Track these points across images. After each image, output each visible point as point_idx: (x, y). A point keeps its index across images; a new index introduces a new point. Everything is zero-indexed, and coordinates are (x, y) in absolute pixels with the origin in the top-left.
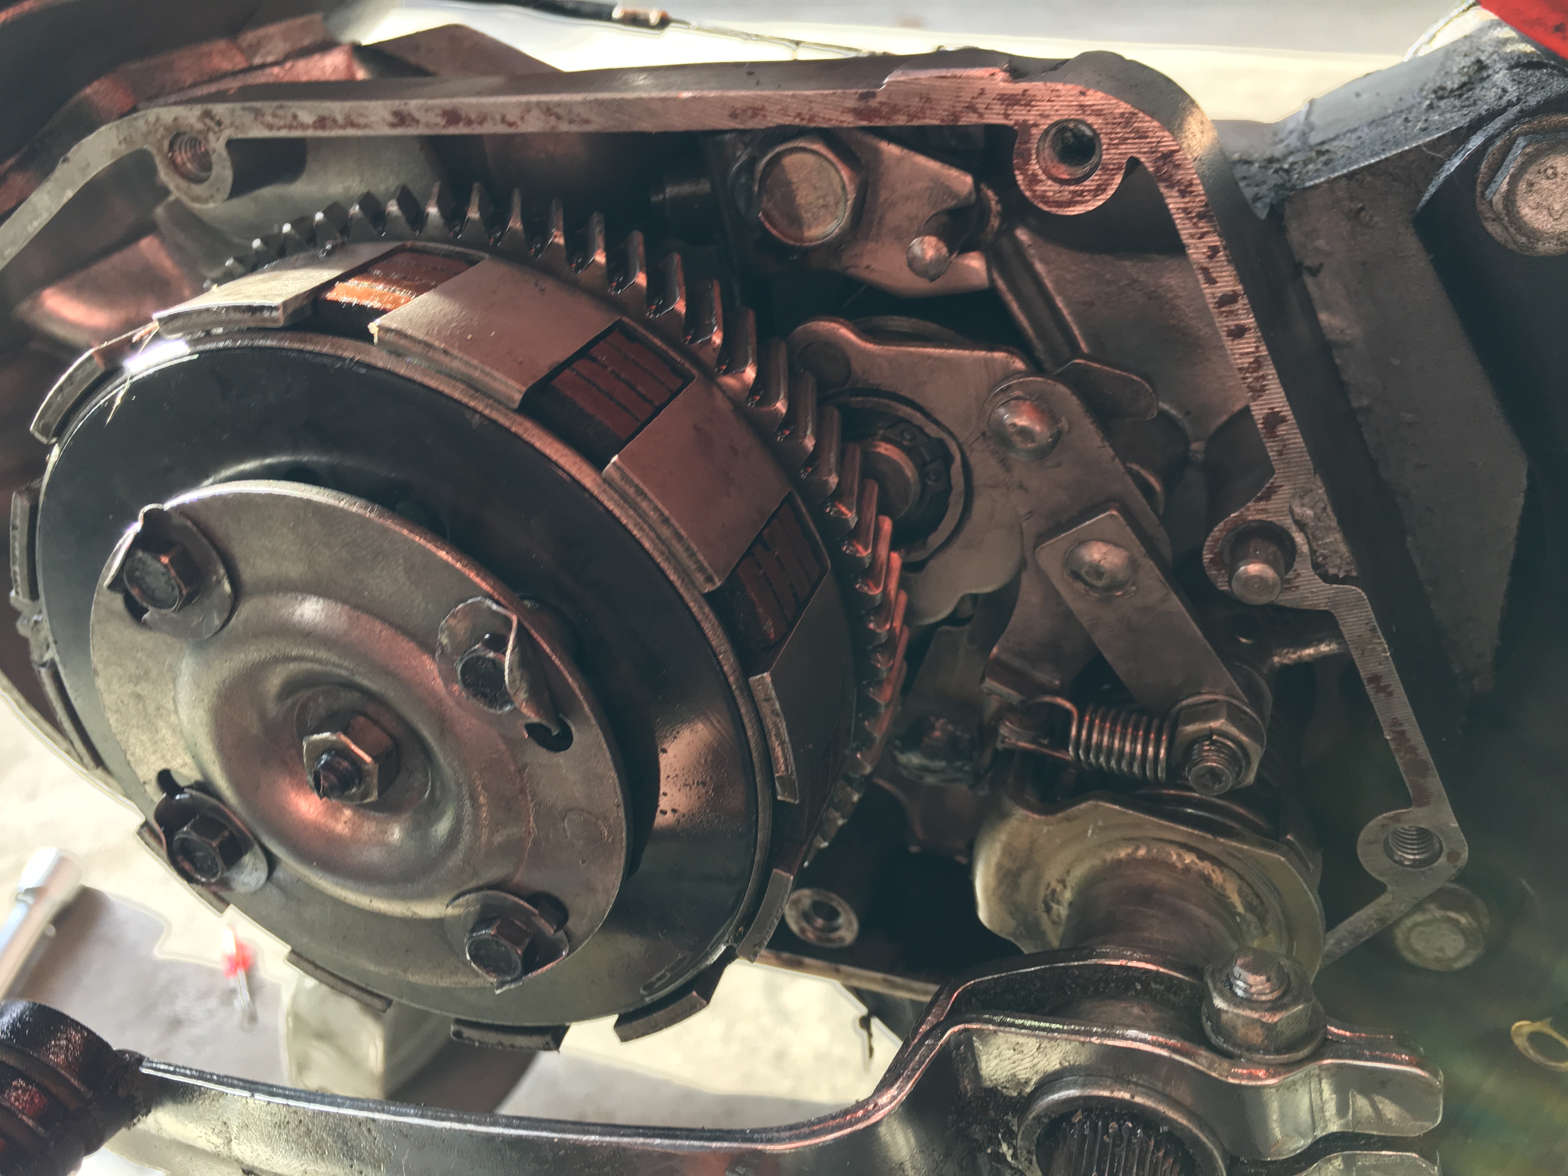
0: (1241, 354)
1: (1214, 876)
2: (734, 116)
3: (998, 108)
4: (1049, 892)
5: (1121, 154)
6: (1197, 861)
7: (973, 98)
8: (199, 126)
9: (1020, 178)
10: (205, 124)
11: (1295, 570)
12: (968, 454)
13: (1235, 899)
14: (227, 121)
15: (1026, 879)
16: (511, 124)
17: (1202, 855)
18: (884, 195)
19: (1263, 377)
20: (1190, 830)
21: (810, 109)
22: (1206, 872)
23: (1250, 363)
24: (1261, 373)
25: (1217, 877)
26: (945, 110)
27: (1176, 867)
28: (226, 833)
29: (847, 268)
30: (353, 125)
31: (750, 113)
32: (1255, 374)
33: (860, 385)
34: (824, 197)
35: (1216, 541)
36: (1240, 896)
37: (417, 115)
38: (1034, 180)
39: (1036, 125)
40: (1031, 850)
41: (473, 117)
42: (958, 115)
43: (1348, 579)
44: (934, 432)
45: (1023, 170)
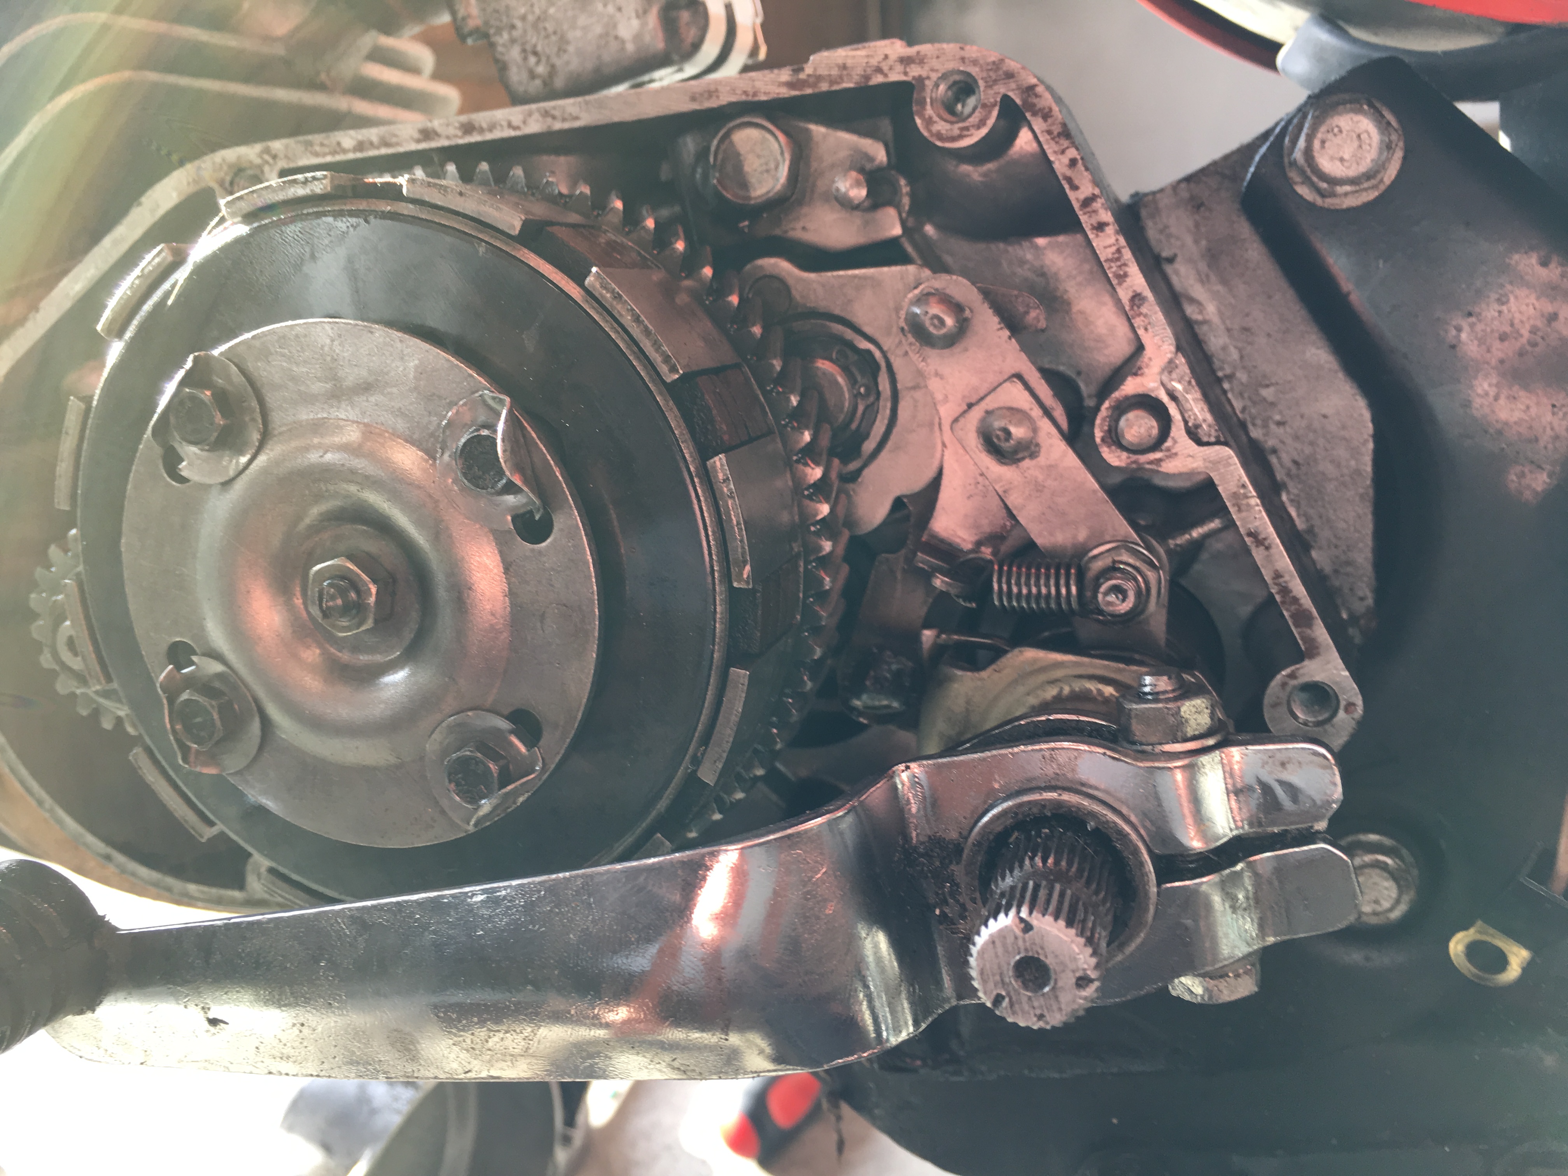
0: (1105, 247)
2: (693, 99)
3: (899, 68)
5: (995, 93)
7: (879, 62)
9: (918, 121)
11: (1173, 438)
12: (892, 360)
19: (1125, 265)
21: (754, 87)
23: (1113, 254)
24: (1122, 262)
26: (858, 75)
29: (786, 232)
31: (706, 95)
32: (1118, 263)
33: (800, 310)
37: (439, 130)
38: (929, 122)
39: (928, 78)
41: (484, 125)
42: (867, 78)
43: (1218, 443)
44: (862, 344)
45: (921, 115)
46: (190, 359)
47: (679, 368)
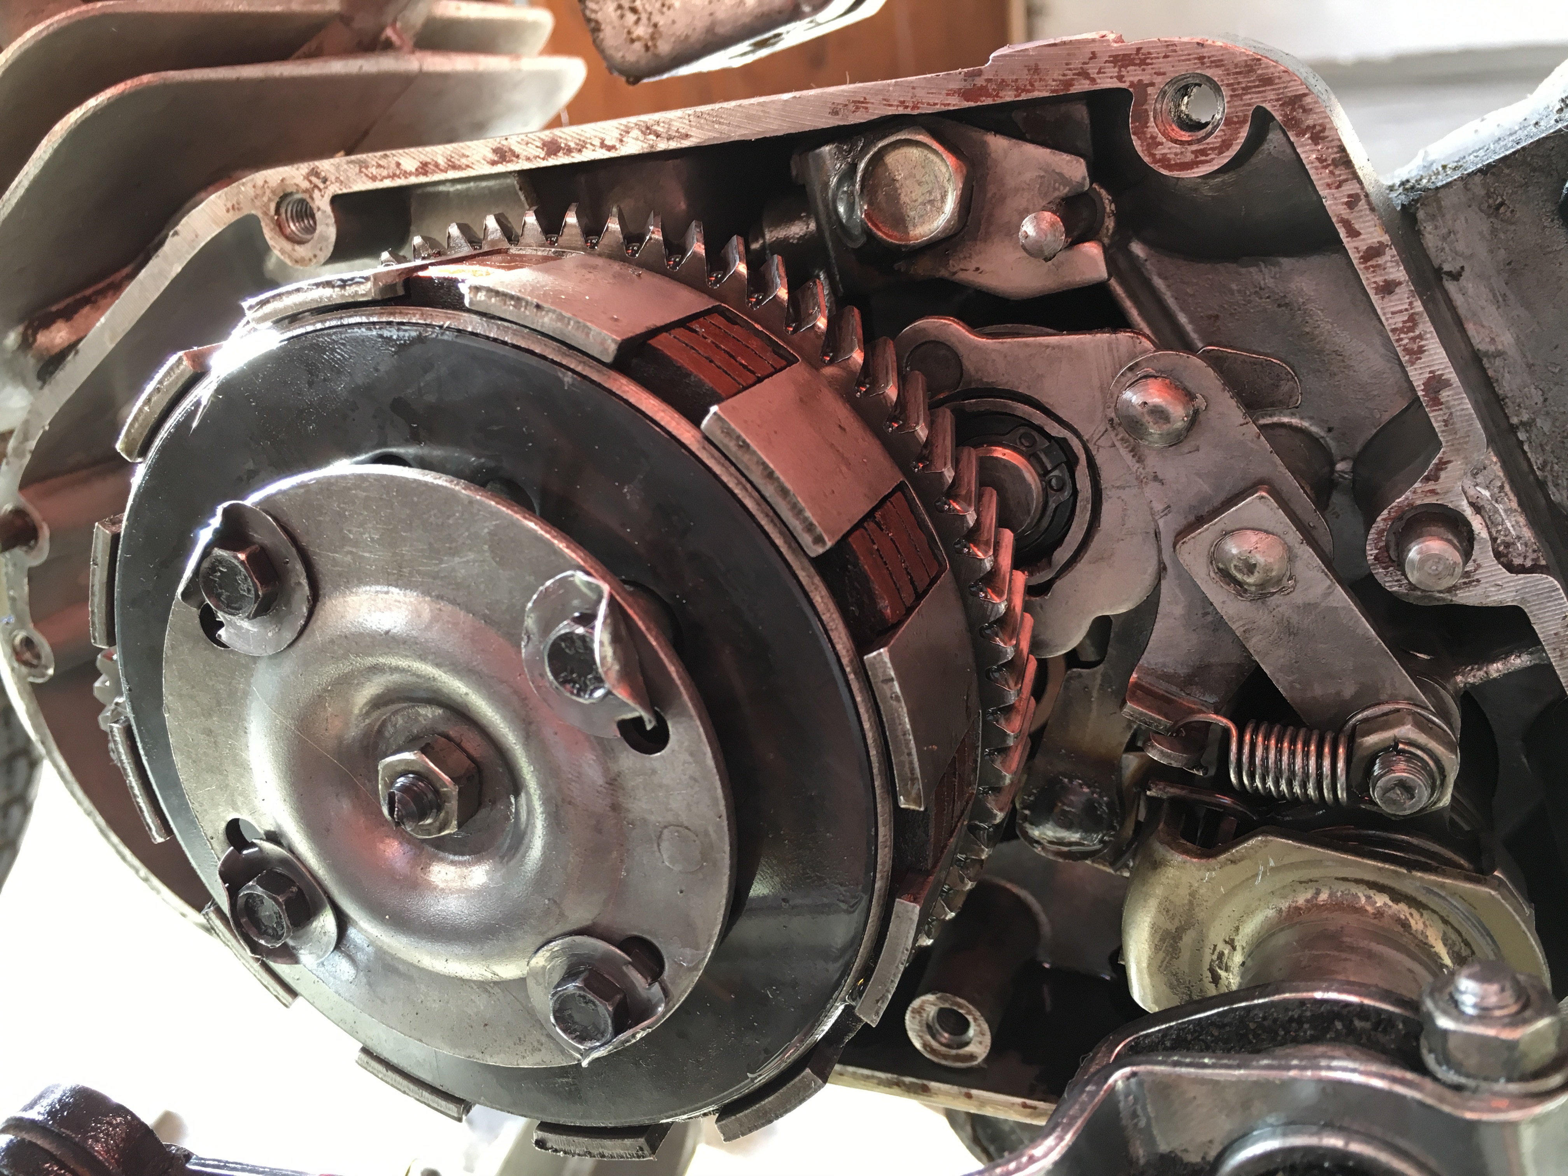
0: (1393, 313)
1: (1412, 922)
2: (835, 112)
3: (1112, 71)
4: (1215, 957)
5: (1245, 105)
6: (1390, 903)
7: (1084, 63)
8: (305, 185)
9: (1136, 142)
10: (311, 182)
11: (1475, 561)
12: (1094, 453)
13: (1441, 950)
14: (332, 178)
15: (1188, 939)
16: (610, 148)
17: (1397, 896)
18: (992, 189)
19: (1420, 337)
20: (1380, 865)
21: (914, 96)
22: (1403, 917)
23: (1404, 322)
24: (1417, 333)
25: (1417, 922)
26: (1054, 80)
27: (1366, 911)
28: (294, 889)
29: (955, 273)
30: (454, 167)
31: (852, 107)
32: (1411, 334)
33: (973, 386)
34: (930, 192)
35: (1380, 533)
36: (1445, 945)
37: (517, 149)
38: (1154, 143)
39: (1152, 84)
40: (1191, 903)
41: (572, 145)
42: (1069, 84)
43: (1535, 569)
44: (1056, 430)
45: (1140, 134)
46: (220, 510)
47: (826, 539)
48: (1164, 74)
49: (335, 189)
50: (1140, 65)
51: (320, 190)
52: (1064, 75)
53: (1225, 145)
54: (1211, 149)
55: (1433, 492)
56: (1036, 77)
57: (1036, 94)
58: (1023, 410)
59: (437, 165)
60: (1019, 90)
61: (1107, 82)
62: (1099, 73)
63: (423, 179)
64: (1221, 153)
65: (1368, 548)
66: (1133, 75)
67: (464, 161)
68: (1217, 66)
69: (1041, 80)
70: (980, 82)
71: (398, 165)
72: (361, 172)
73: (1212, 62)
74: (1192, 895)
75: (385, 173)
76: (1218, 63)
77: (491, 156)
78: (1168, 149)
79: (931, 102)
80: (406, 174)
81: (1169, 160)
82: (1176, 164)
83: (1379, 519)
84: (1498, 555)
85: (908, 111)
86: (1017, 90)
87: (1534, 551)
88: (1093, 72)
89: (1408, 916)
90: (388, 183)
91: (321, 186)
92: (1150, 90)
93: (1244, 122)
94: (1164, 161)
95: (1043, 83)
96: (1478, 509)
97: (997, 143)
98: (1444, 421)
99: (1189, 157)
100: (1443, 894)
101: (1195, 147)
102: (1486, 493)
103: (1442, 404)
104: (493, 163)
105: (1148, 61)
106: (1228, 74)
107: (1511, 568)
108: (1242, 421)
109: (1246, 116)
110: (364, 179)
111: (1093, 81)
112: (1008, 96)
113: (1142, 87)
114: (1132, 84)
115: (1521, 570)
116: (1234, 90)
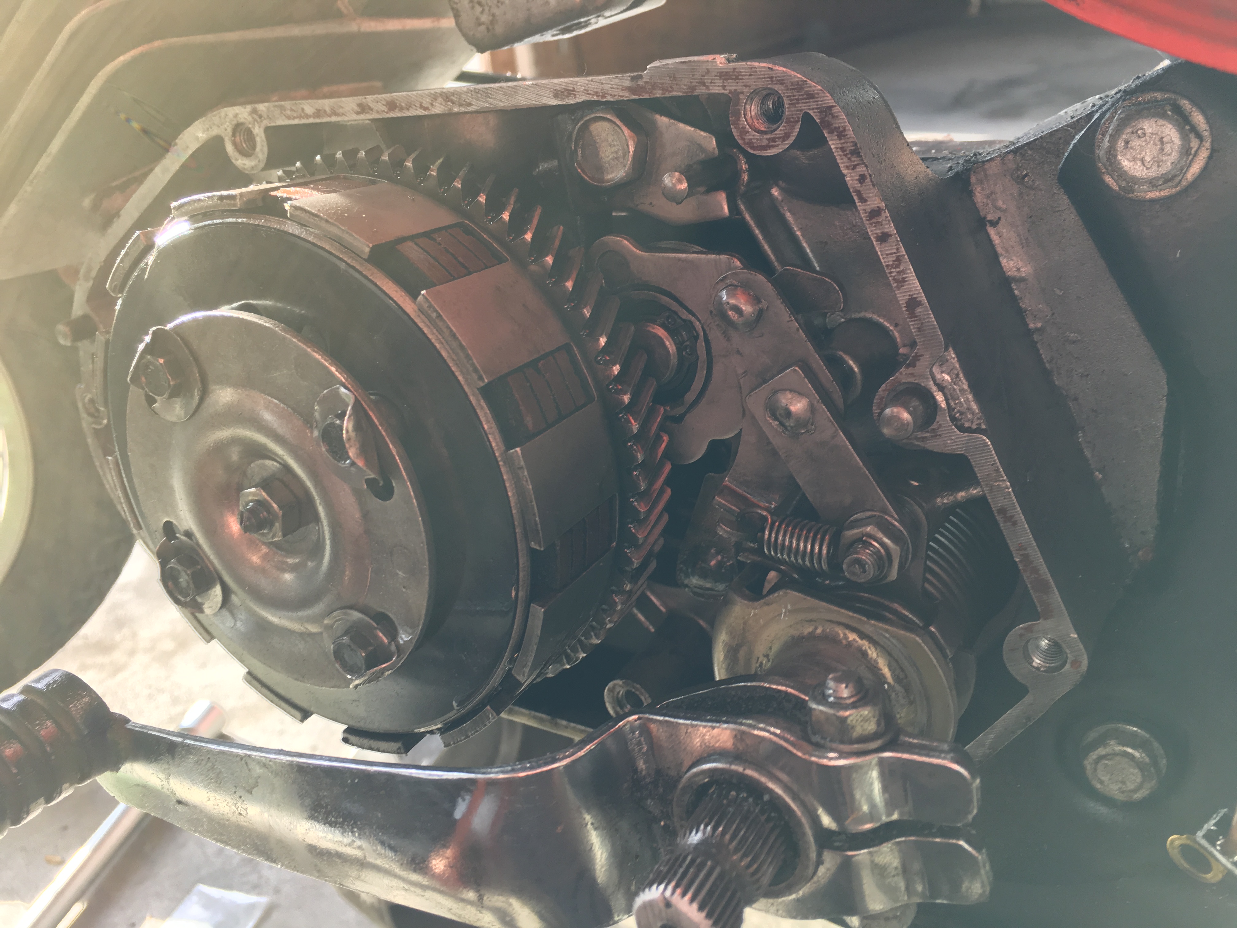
1: (870, 652)
2: (557, 96)
3: (719, 82)
4: (758, 665)
6: (858, 639)
8: (249, 119)
10: (253, 118)
13: (886, 671)
14: (265, 115)
15: (742, 653)
16: (425, 109)
17: (863, 635)
20: (851, 614)
21: (602, 89)
22: (864, 648)
25: (872, 653)
27: (842, 643)
30: (335, 114)
31: (566, 94)
33: (636, 283)
35: (881, 399)
36: (890, 670)
40: (744, 630)
41: (403, 105)
43: (978, 430)
44: (685, 315)
45: (736, 124)
46: (151, 332)
47: (484, 377)
48: (749, 86)
49: (266, 123)
50: (736, 79)
51: (258, 122)
52: (691, 83)
53: (786, 136)
54: (778, 138)
55: (912, 374)
56: (675, 82)
57: (675, 93)
58: (665, 300)
59: (325, 111)
60: (664, 90)
61: (716, 89)
62: (711, 83)
63: (318, 121)
64: (784, 141)
65: (874, 408)
66: (732, 86)
67: (341, 110)
68: (781, 84)
69: (677, 84)
70: (641, 83)
71: (303, 110)
72: (281, 113)
73: (778, 81)
74: (745, 623)
75: (295, 115)
76: (781, 82)
77: (356, 108)
78: (752, 136)
79: (613, 93)
80: (308, 116)
81: (753, 143)
82: (757, 146)
83: (880, 390)
84: (953, 419)
85: (600, 99)
86: (663, 90)
87: (978, 419)
88: (707, 81)
89: (867, 648)
90: (296, 122)
91: (259, 120)
92: (741, 97)
93: (798, 121)
94: (750, 144)
95: (678, 87)
96: (941, 388)
97: (662, 121)
98: (918, 328)
99: (765, 142)
100: (887, 635)
101: (768, 136)
102: (947, 377)
103: (916, 317)
104: (358, 113)
105: (740, 77)
106: (787, 90)
107: (961, 428)
108: (788, 319)
109: (798, 118)
110: (284, 117)
111: (708, 87)
112: (658, 94)
113: (736, 94)
114: (730, 92)
115: (969, 430)
116: (791, 100)
